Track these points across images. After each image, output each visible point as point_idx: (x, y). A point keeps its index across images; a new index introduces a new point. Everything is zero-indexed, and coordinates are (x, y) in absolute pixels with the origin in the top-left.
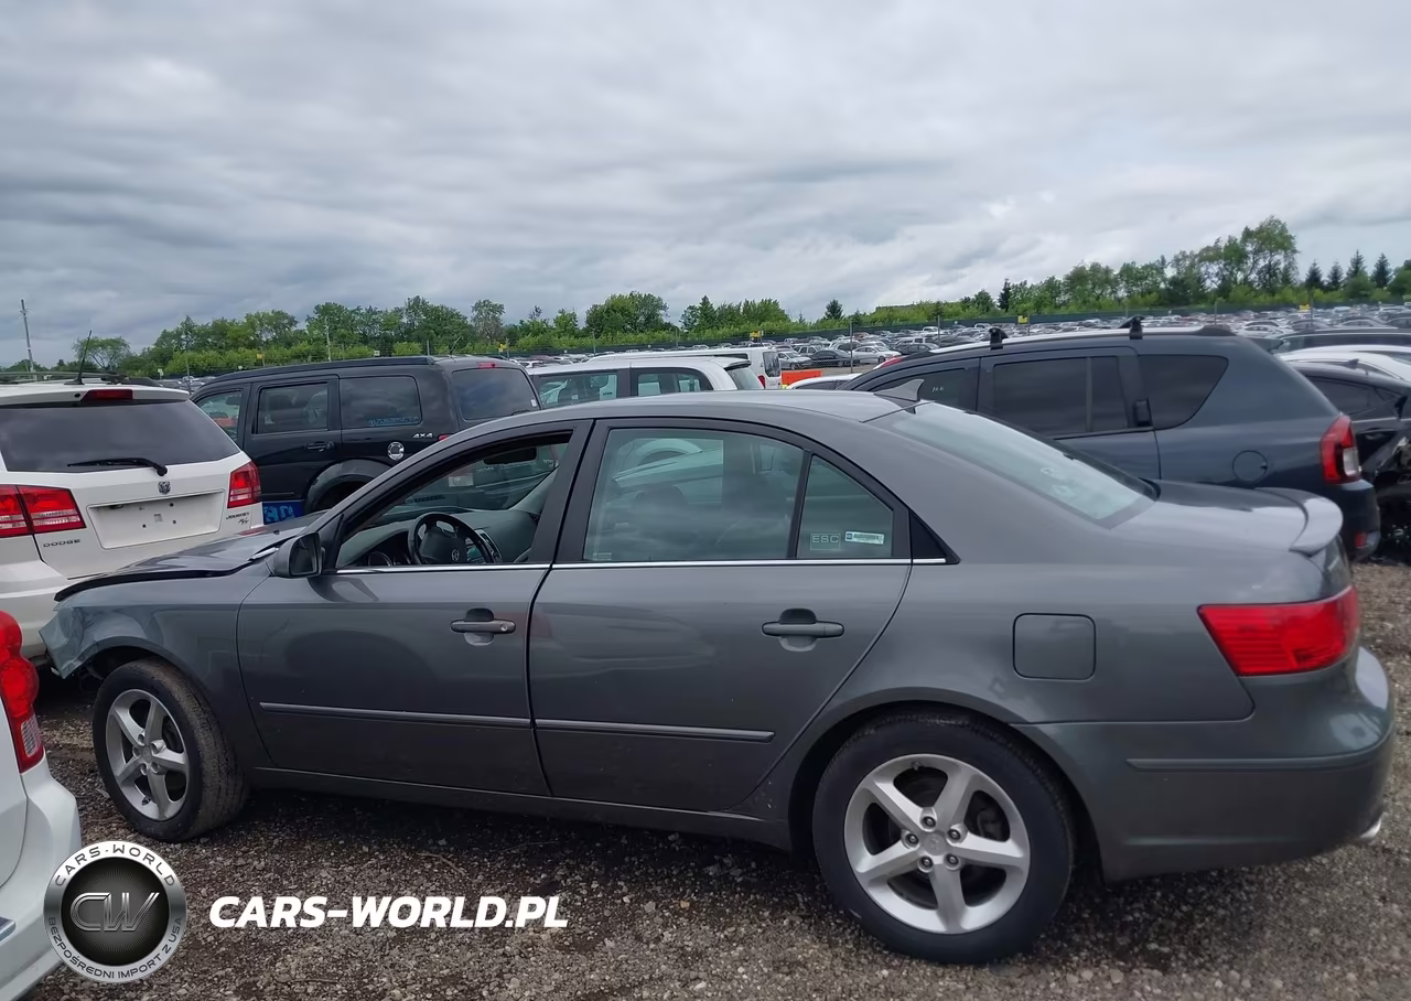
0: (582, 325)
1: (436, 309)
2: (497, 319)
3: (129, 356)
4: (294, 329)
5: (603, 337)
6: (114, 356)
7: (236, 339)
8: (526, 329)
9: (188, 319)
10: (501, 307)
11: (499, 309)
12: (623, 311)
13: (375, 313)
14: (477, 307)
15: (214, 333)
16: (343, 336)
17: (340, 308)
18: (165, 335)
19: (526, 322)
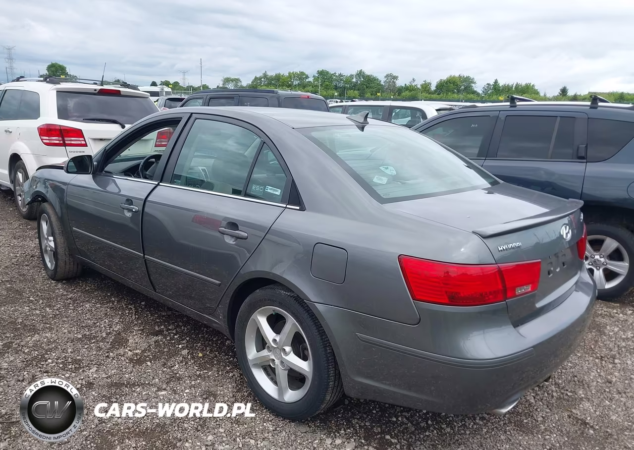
0: (433, 88)
1: (368, 76)
2: (394, 82)
3: (241, 86)
4: (307, 80)
5: (442, 95)
6: (236, 85)
7: (283, 83)
8: (407, 88)
9: (266, 72)
10: (397, 77)
11: (396, 78)
12: (454, 83)
13: (342, 76)
14: (387, 76)
15: (275, 79)
16: (327, 85)
17: (328, 73)
18: (256, 78)
19: (407, 85)
